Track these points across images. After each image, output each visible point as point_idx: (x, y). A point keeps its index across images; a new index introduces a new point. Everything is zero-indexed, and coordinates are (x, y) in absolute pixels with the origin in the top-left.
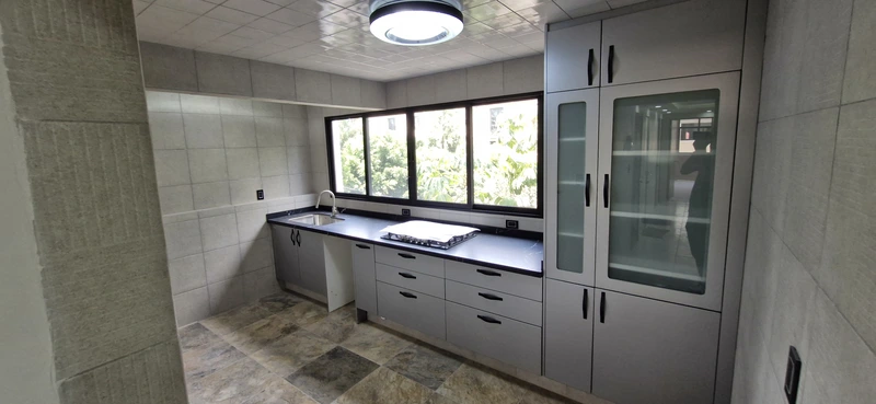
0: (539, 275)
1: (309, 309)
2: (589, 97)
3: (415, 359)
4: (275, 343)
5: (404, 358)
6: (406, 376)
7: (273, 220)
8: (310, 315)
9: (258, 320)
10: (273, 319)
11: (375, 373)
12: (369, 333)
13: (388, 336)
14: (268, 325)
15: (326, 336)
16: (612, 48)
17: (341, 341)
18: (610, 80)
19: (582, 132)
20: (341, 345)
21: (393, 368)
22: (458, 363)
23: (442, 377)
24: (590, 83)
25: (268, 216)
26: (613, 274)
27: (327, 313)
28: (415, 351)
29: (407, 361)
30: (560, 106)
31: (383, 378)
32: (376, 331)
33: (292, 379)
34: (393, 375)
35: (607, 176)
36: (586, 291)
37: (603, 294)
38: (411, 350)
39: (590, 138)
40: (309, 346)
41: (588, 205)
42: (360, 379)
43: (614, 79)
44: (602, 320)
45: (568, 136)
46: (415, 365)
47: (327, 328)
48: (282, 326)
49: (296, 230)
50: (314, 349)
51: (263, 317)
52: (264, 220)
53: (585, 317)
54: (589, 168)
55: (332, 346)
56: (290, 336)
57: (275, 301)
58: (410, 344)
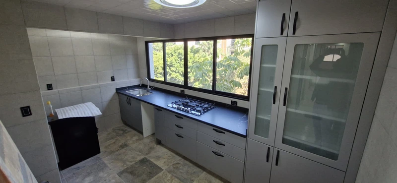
0: (245, 137)
1: (134, 135)
2: (280, 42)
3: (181, 168)
4: (115, 153)
5: (176, 167)
6: (176, 177)
7: (119, 91)
8: (135, 138)
9: (110, 140)
10: (116, 140)
11: (160, 174)
12: (161, 150)
13: (170, 153)
14: (114, 143)
15: (140, 151)
16: (297, 13)
17: (147, 154)
18: (294, 33)
19: (274, 62)
20: (146, 157)
21: (170, 172)
22: (202, 171)
23: (193, 179)
24: (282, 34)
25: (117, 89)
26: (284, 141)
27: (143, 138)
28: (182, 163)
29: (177, 168)
30: (263, 46)
31: (164, 177)
32: (164, 150)
33: (120, 174)
34: (169, 176)
35: (286, 89)
36: (269, 148)
37: (278, 151)
38: (179, 162)
39: (278, 66)
40: (131, 156)
41: (274, 103)
42: (153, 177)
43: (296, 33)
44: (277, 164)
45: (267, 64)
46: (181, 171)
47: (141, 147)
48: (120, 144)
49: (129, 98)
50: (134, 158)
51: (112, 138)
52: (115, 91)
53: (267, 161)
54: (277, 83)
55: (142, 157)
56: (123, 150)
57: (119, 130)
58: (180, 158)
